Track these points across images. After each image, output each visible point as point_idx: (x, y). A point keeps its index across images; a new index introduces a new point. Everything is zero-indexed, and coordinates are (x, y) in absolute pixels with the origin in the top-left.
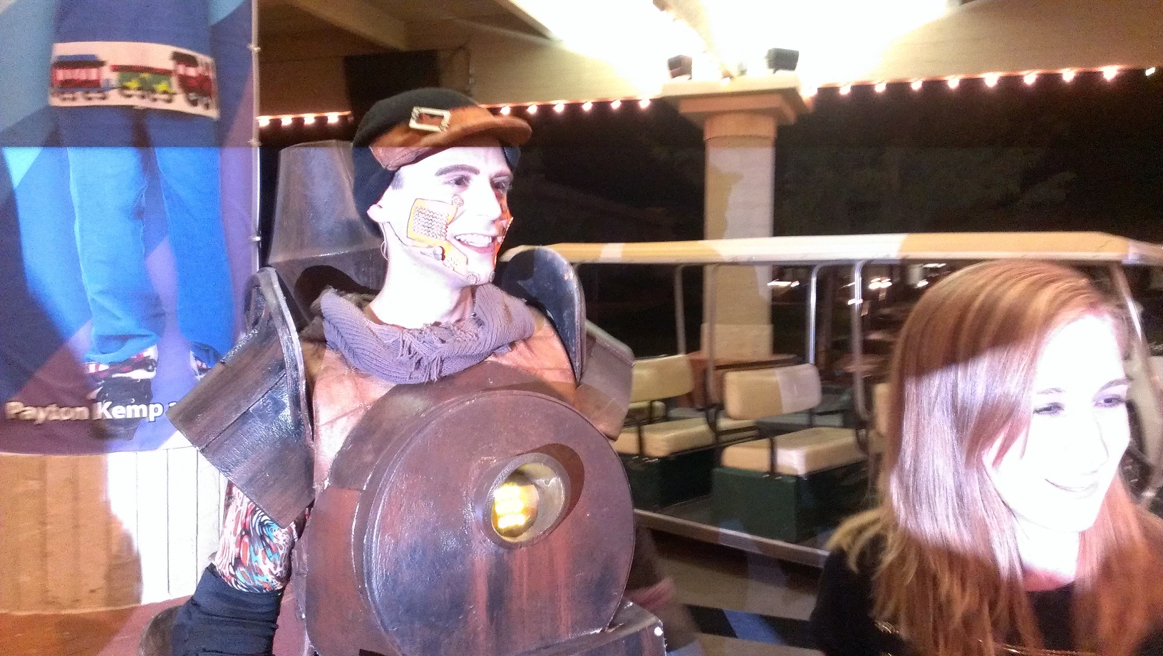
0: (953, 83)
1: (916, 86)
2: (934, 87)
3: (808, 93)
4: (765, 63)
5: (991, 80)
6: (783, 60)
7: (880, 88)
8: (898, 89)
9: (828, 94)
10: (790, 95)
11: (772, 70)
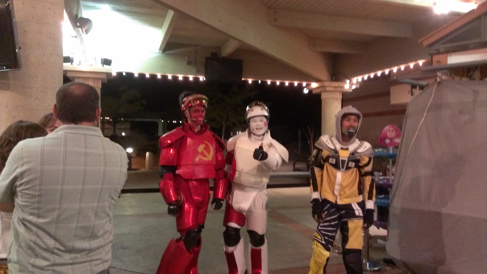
0: (159, 76)
1: (148, 76)
2: (153, 77)
3: (114, 74)
4: (100, 62)
5: (170, 77)
6: (107, 62)
7: (136, 75)
8: (142, 76)
9: (120, 74)
10: (109, 74)
11: (102, 65)
